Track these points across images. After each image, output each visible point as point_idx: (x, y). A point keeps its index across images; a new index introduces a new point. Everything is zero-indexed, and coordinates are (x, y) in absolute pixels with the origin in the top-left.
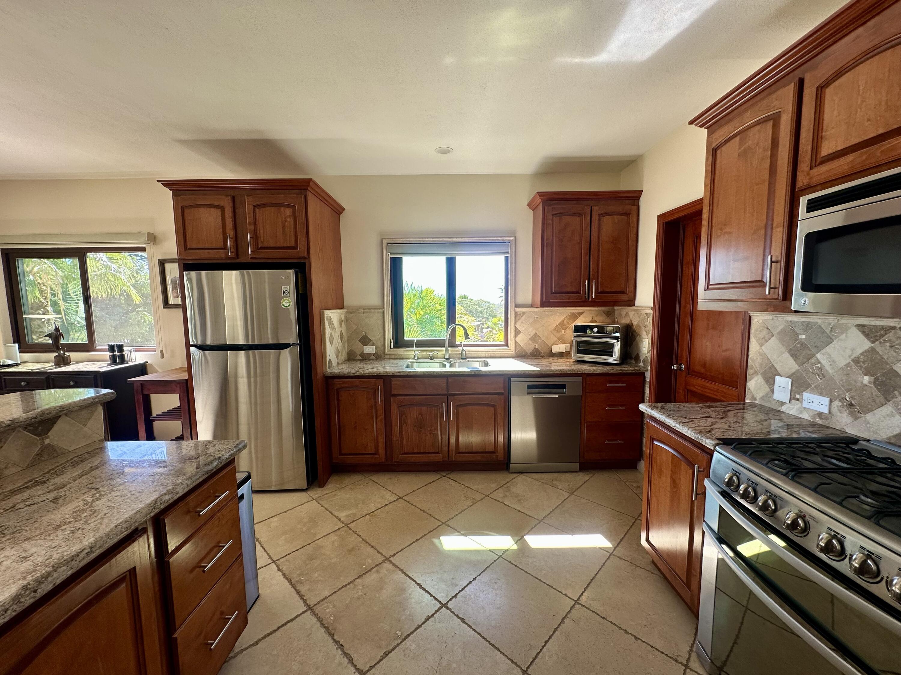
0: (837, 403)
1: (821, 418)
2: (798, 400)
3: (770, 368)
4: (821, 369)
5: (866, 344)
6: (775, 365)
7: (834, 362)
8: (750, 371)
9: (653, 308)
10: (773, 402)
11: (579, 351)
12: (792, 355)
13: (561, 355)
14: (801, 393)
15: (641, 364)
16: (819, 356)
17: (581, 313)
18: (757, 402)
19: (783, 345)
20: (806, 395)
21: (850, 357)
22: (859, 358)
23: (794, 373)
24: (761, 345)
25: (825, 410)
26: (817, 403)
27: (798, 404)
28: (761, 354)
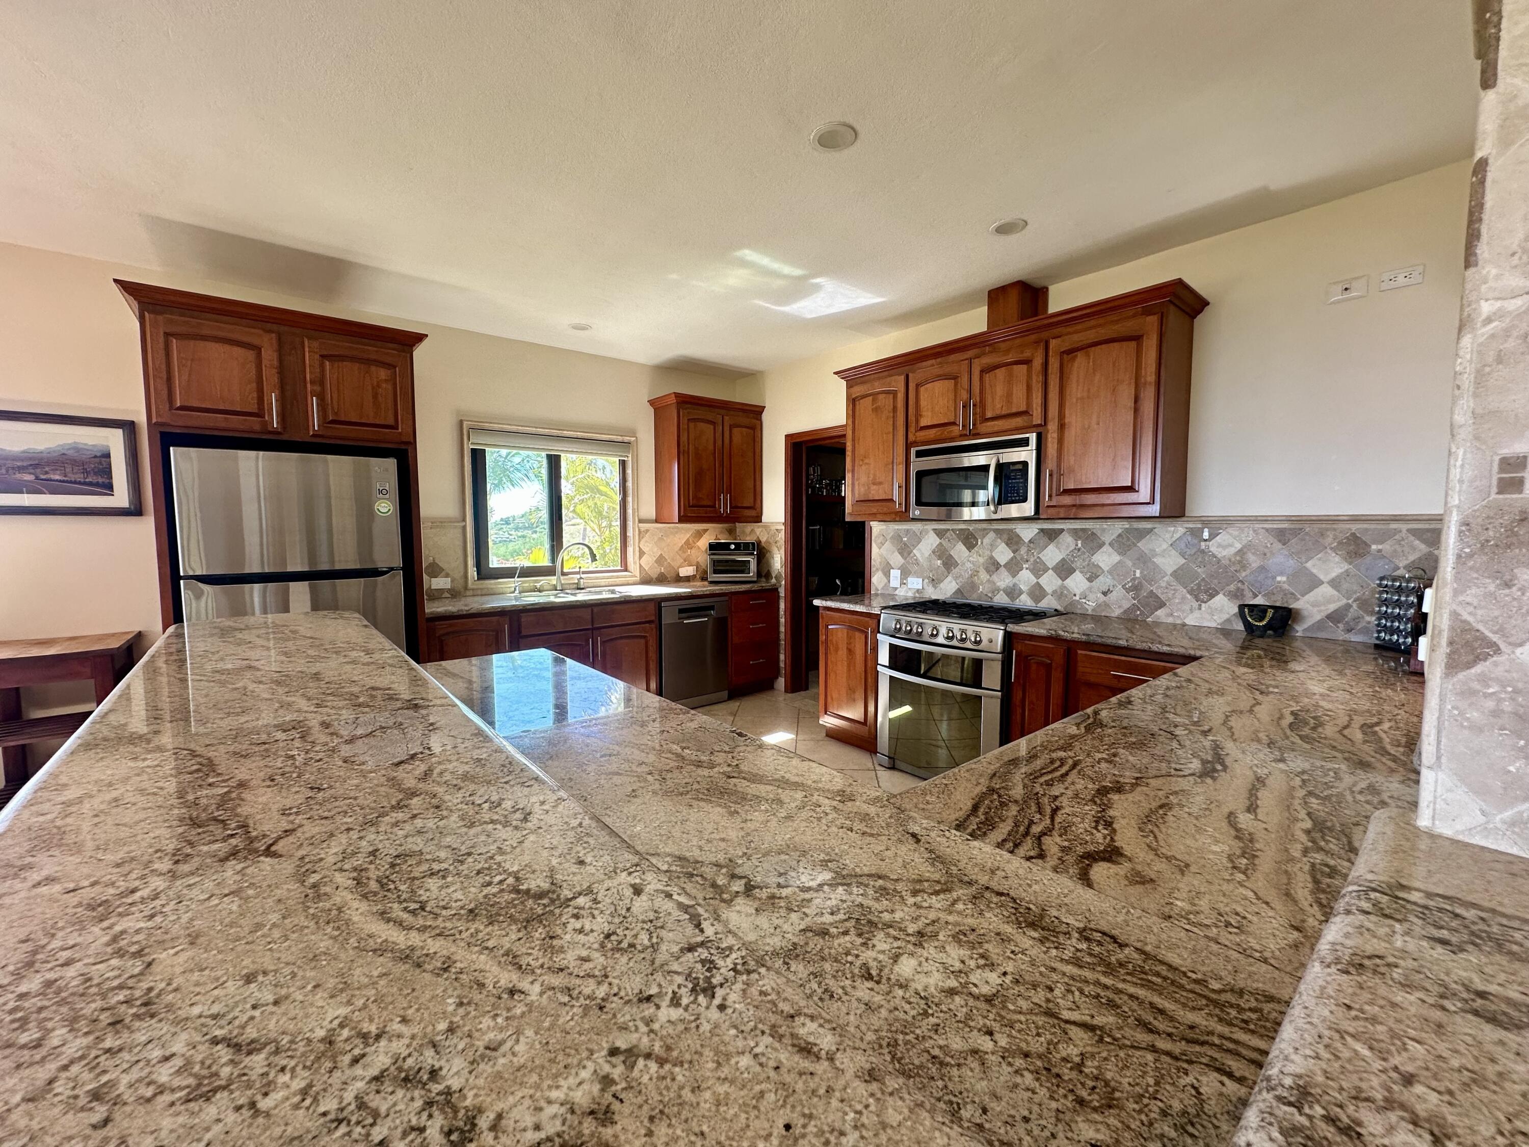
0: (926, 581)
1: (918, 593)
2: (905, 583)
3: (887, 564)
4: (916, 560)
5: (938, 541)
6: (890, 562)
7: (923, 554)
8: (873, 569)
9: (785, 524)
10: (889, 589)
11: (715, 572)
12: (900, 553)
13: (688, 579)
14: (906, 578)
15: (774, 581)
16: (915, 551)
17: (706, 531)
18: (879, 591)
19: (894, 547)
20: (910, 579)
21: (931, 549)
22: (935, 550)
23: (902, 566)
24: (880, 548)
25: (920, 587)
26: (916, 583)
27: (905, 587)
28: (880, 555)
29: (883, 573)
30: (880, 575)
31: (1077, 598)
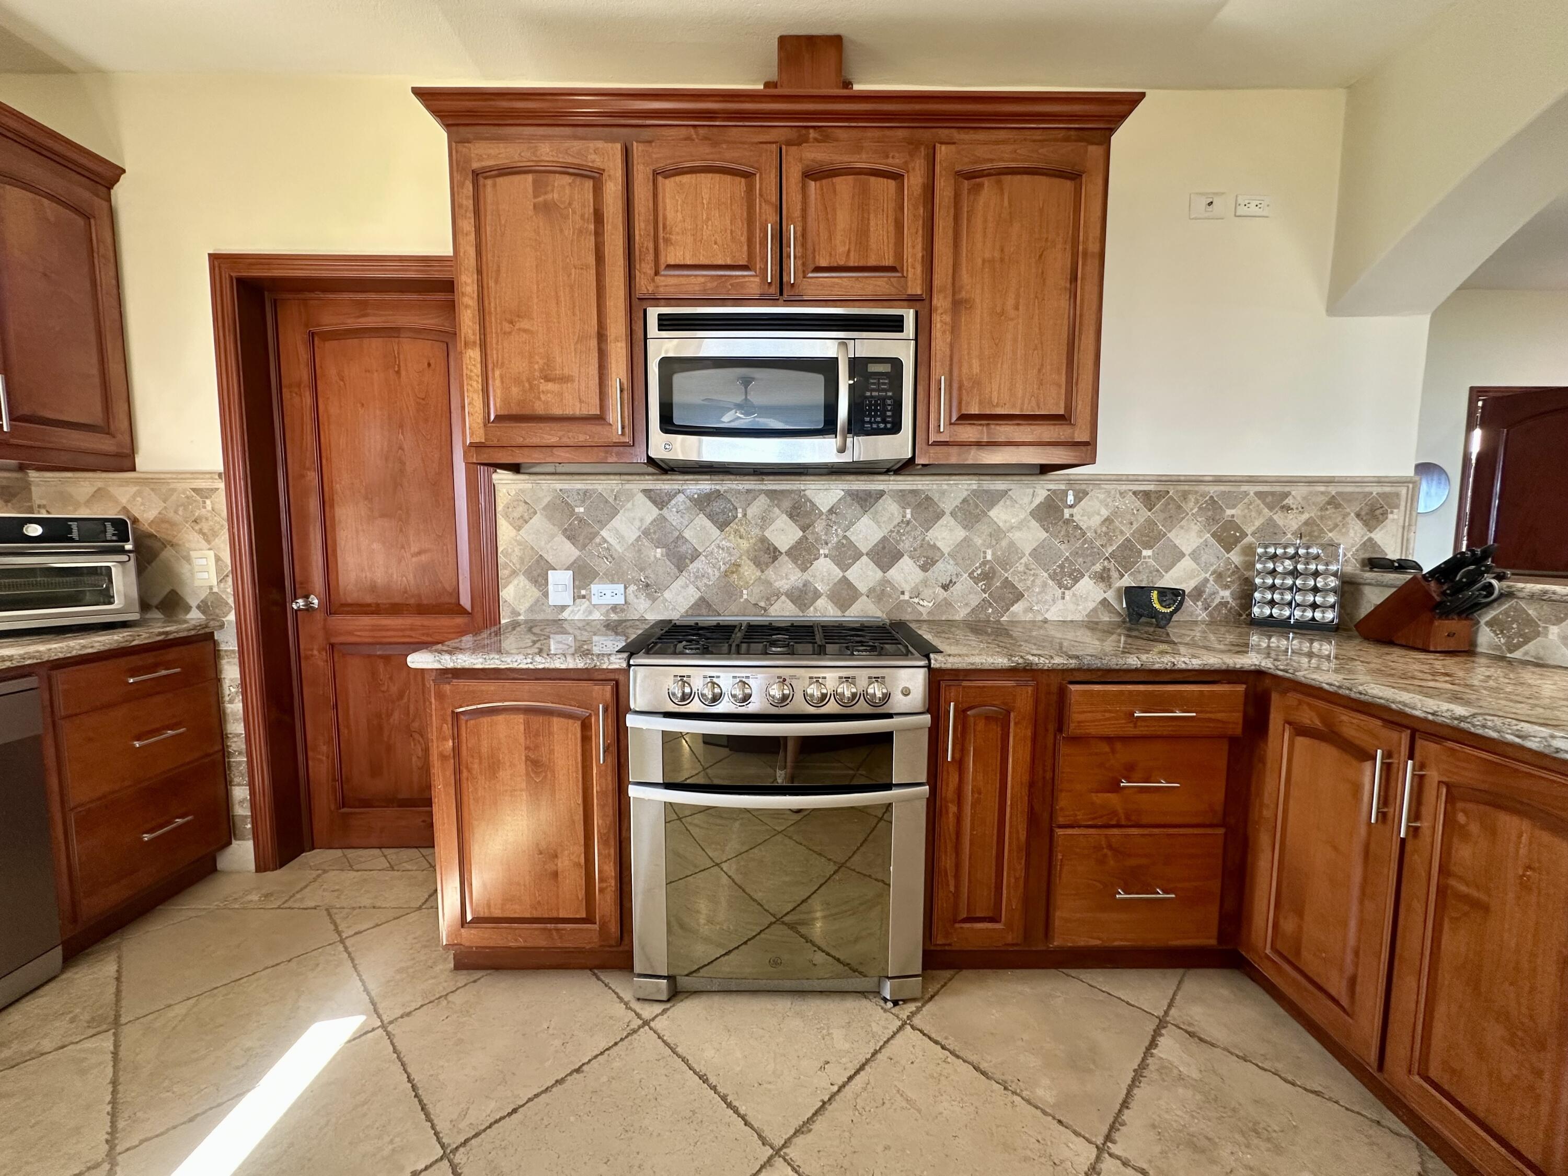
0: (632, 588)
1: (616, 613)
2: (584, 597)
3: (537, 561)
4: (608, 549)
5: (655, 512)
6: (545, 556)
7: (623, 537)
8: (503, 573)
9: (227, 475)
10: (549, 610)
12: (568, 538)
14: (586, 586)
15: (196, 616)
16: (604, 533)
18: (522, 617)
19: (554, 525)
20: (595, 588)
21: (639, 529)
22: (649, 529)
23: (575, 562)
24: (519, 529)
25: (620, 600)
26: (609, 594)
27: (585, 604)
28: (519, 543)
29: (528, 578)
30: (522, 584)
31: (906, 597)
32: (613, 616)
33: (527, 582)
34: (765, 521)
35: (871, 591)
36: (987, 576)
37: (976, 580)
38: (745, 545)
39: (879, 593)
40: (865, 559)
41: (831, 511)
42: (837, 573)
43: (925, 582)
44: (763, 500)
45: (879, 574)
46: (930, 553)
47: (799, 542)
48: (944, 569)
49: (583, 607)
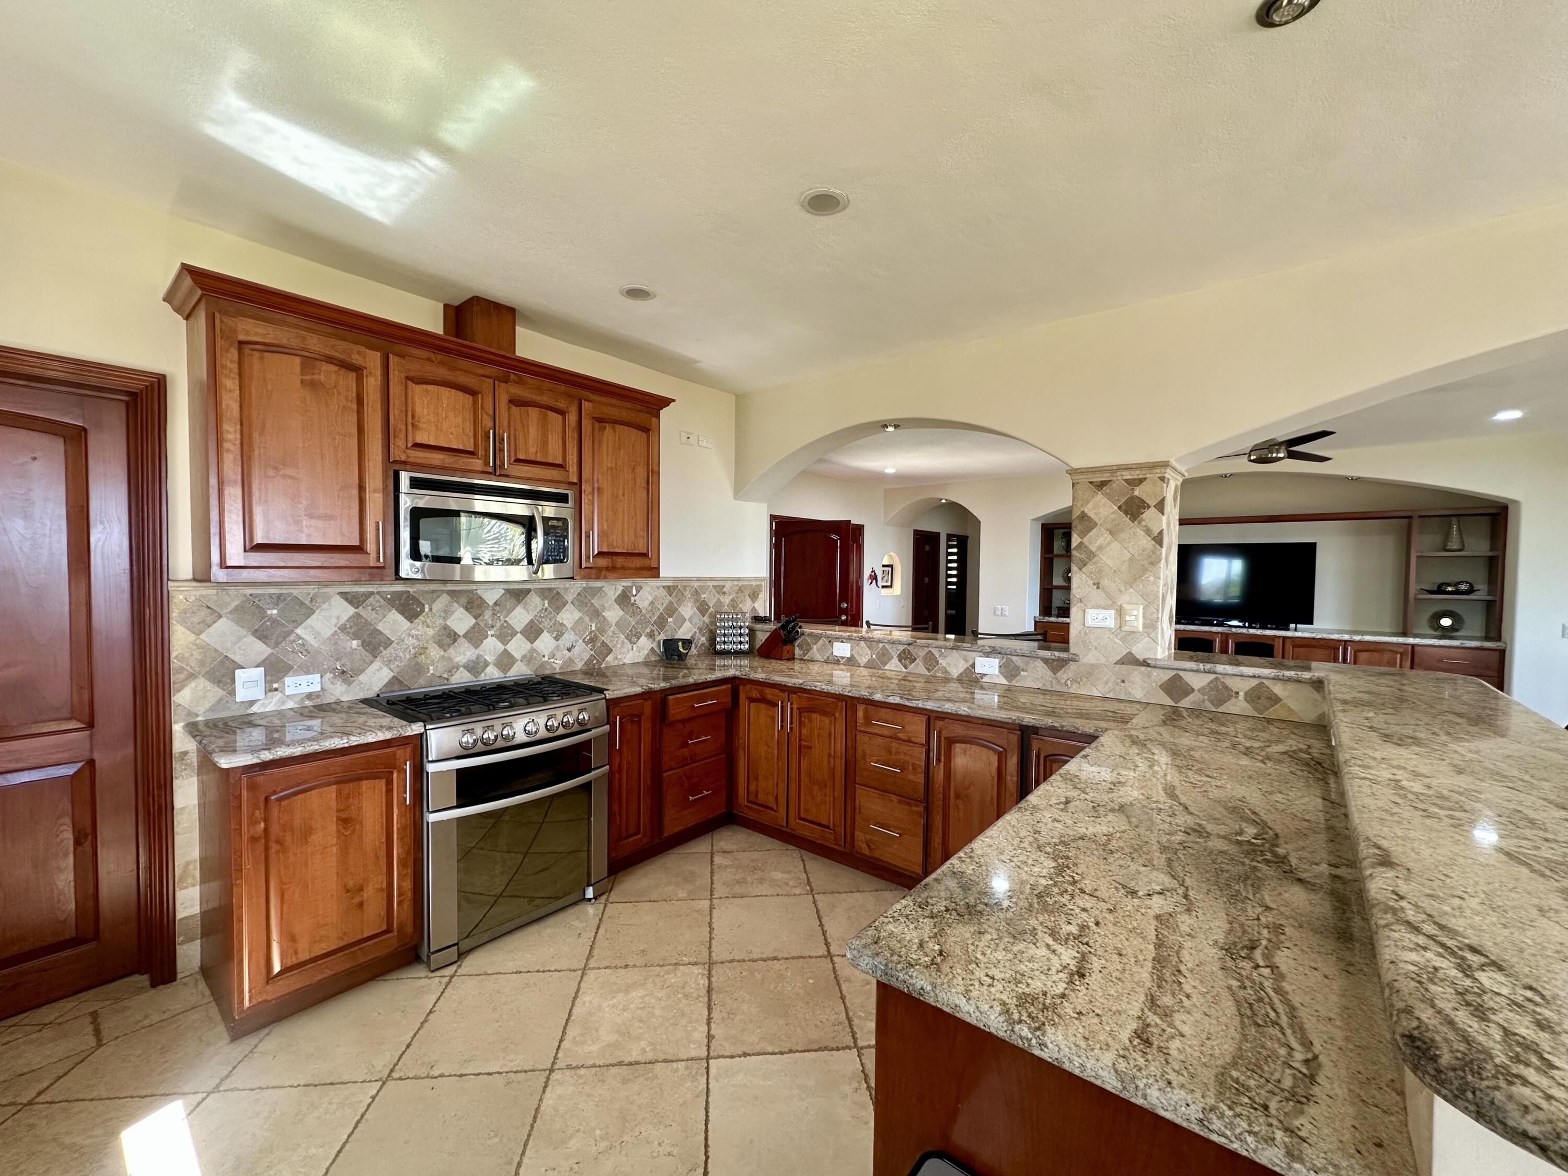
0: (329, 676)
1: (311, 700)
2: (276, 690)
3: (222, 662)
4: (303, 645)
5: (351, 610)
6: (231, 656)
7: (318, 633)
8: (176, 677)
10: (235, 707)
12: (259, 638)
14: (279, 679)
16: (299, 631)
18: (200, 718)
19: (242, 627)
20: (288, 680)
21: (335, 625)
22: (345, 625)
23: (265, 660)
24: (198, 633)
25: (318, 688)
26: (304, 684)
27: (278, 695)
28: (199, 647)
29: (209, 680)
30: (201, 686)
31: (546, 659)
32: (308, 703)
33: (208, 683)
34: (447, 613)
35: (524, 657)
36: (593, 640)
37: (587, 643)
38: (431, 632)
39: (528, 658)
40: (519, 635)
41: (496, 604)
42: (500, 647)
43: (557, 647)
44: (445, 598)
45: (529, 645)
46: (560, 629)
47: (473, 627)
48: (568, 638)
49: (275, 699)
